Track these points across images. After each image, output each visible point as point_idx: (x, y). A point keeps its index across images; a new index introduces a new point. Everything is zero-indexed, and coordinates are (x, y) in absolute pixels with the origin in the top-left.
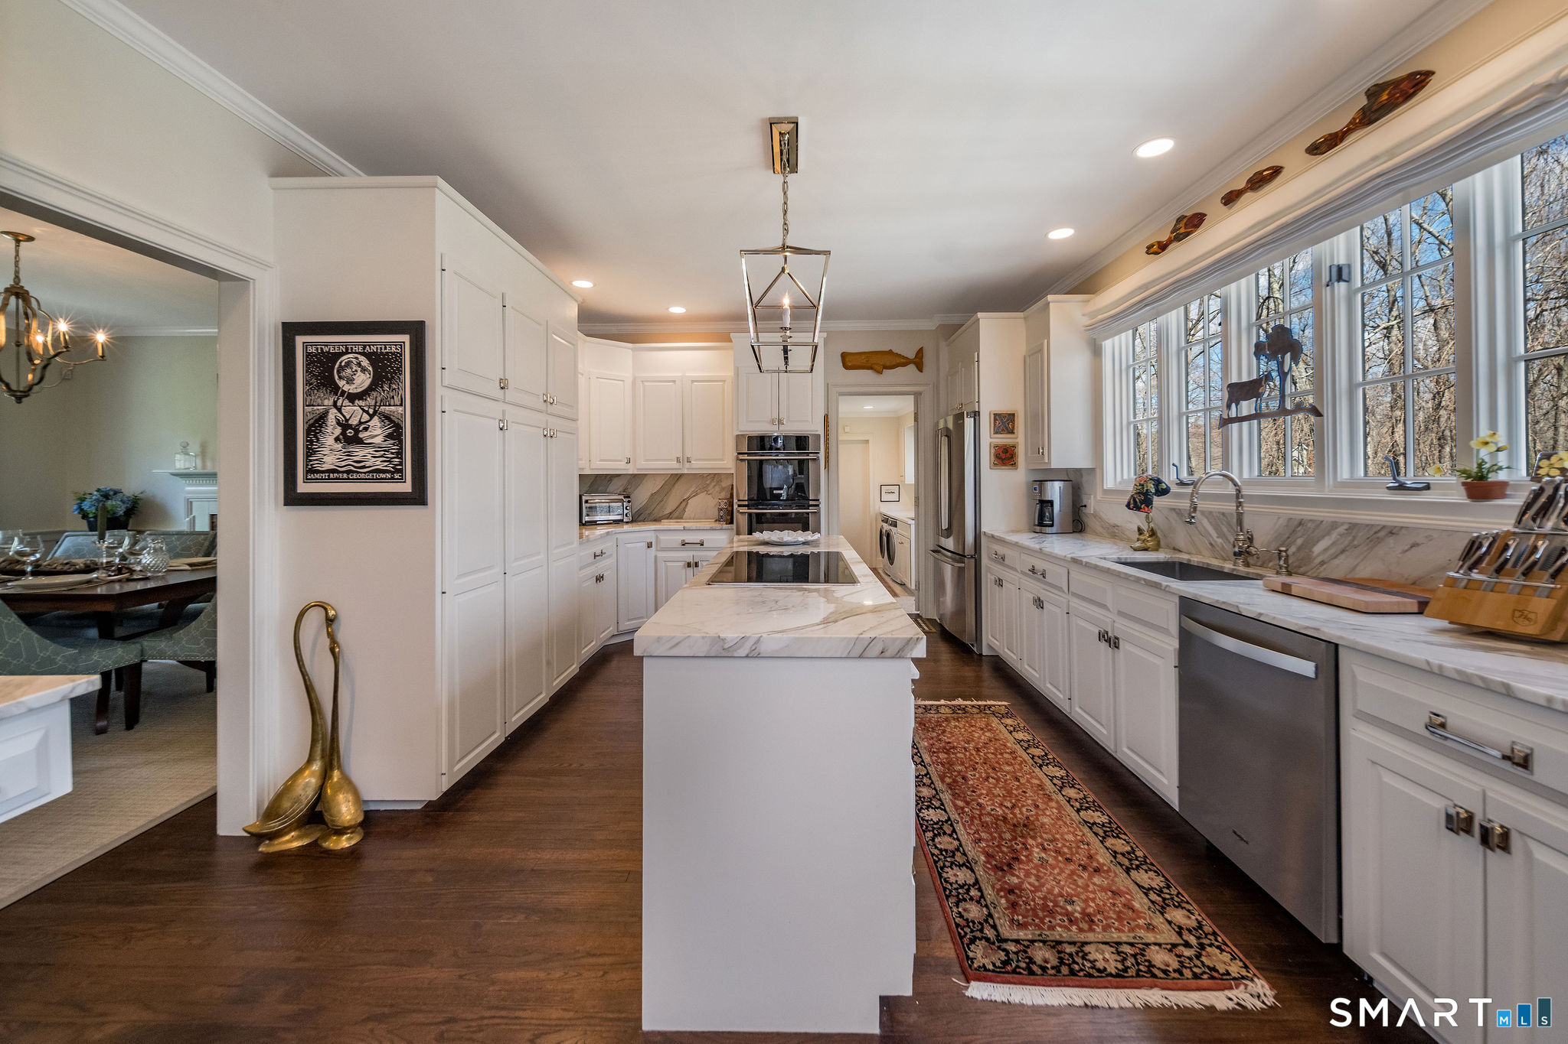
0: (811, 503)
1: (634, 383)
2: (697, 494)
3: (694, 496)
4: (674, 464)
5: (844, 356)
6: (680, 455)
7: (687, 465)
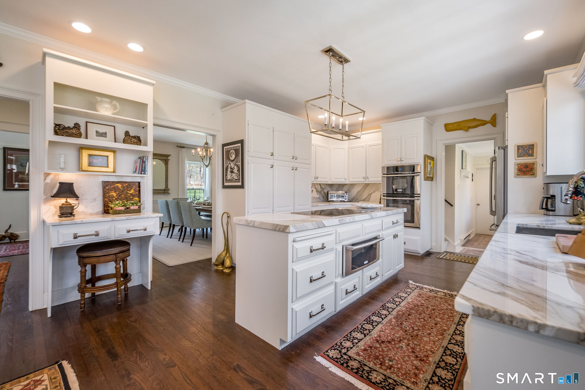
0: (415, 195)
1: (348, 149)
2: (375, 192)
3: (374, 192)
4: (362, 180)
5: (446, 125)
6: (365, 176)
7: (367, 180)
